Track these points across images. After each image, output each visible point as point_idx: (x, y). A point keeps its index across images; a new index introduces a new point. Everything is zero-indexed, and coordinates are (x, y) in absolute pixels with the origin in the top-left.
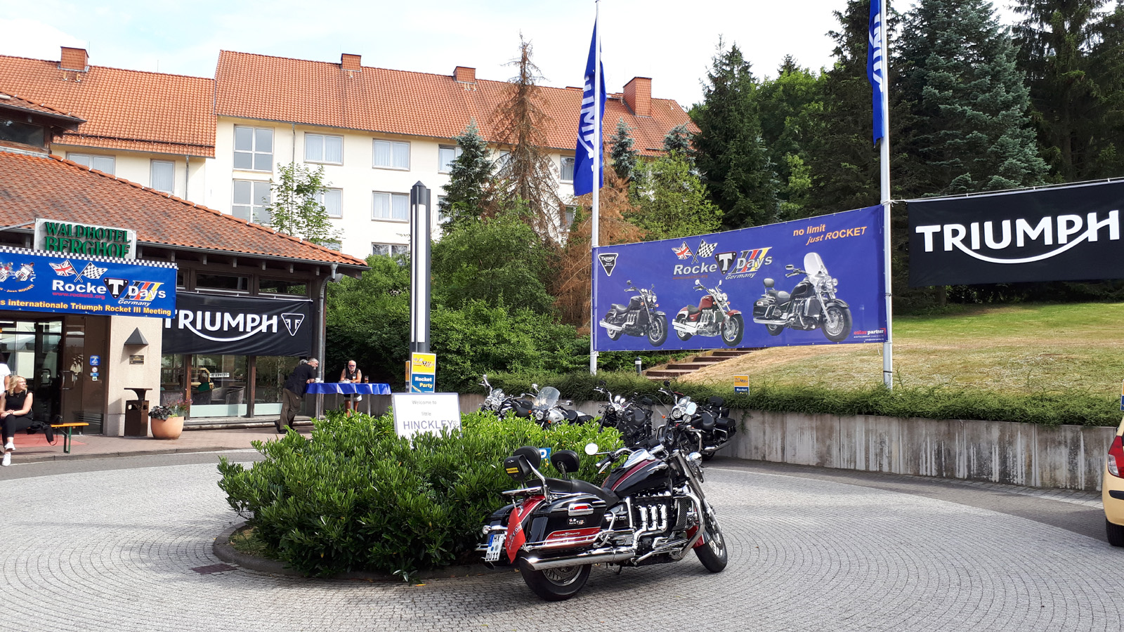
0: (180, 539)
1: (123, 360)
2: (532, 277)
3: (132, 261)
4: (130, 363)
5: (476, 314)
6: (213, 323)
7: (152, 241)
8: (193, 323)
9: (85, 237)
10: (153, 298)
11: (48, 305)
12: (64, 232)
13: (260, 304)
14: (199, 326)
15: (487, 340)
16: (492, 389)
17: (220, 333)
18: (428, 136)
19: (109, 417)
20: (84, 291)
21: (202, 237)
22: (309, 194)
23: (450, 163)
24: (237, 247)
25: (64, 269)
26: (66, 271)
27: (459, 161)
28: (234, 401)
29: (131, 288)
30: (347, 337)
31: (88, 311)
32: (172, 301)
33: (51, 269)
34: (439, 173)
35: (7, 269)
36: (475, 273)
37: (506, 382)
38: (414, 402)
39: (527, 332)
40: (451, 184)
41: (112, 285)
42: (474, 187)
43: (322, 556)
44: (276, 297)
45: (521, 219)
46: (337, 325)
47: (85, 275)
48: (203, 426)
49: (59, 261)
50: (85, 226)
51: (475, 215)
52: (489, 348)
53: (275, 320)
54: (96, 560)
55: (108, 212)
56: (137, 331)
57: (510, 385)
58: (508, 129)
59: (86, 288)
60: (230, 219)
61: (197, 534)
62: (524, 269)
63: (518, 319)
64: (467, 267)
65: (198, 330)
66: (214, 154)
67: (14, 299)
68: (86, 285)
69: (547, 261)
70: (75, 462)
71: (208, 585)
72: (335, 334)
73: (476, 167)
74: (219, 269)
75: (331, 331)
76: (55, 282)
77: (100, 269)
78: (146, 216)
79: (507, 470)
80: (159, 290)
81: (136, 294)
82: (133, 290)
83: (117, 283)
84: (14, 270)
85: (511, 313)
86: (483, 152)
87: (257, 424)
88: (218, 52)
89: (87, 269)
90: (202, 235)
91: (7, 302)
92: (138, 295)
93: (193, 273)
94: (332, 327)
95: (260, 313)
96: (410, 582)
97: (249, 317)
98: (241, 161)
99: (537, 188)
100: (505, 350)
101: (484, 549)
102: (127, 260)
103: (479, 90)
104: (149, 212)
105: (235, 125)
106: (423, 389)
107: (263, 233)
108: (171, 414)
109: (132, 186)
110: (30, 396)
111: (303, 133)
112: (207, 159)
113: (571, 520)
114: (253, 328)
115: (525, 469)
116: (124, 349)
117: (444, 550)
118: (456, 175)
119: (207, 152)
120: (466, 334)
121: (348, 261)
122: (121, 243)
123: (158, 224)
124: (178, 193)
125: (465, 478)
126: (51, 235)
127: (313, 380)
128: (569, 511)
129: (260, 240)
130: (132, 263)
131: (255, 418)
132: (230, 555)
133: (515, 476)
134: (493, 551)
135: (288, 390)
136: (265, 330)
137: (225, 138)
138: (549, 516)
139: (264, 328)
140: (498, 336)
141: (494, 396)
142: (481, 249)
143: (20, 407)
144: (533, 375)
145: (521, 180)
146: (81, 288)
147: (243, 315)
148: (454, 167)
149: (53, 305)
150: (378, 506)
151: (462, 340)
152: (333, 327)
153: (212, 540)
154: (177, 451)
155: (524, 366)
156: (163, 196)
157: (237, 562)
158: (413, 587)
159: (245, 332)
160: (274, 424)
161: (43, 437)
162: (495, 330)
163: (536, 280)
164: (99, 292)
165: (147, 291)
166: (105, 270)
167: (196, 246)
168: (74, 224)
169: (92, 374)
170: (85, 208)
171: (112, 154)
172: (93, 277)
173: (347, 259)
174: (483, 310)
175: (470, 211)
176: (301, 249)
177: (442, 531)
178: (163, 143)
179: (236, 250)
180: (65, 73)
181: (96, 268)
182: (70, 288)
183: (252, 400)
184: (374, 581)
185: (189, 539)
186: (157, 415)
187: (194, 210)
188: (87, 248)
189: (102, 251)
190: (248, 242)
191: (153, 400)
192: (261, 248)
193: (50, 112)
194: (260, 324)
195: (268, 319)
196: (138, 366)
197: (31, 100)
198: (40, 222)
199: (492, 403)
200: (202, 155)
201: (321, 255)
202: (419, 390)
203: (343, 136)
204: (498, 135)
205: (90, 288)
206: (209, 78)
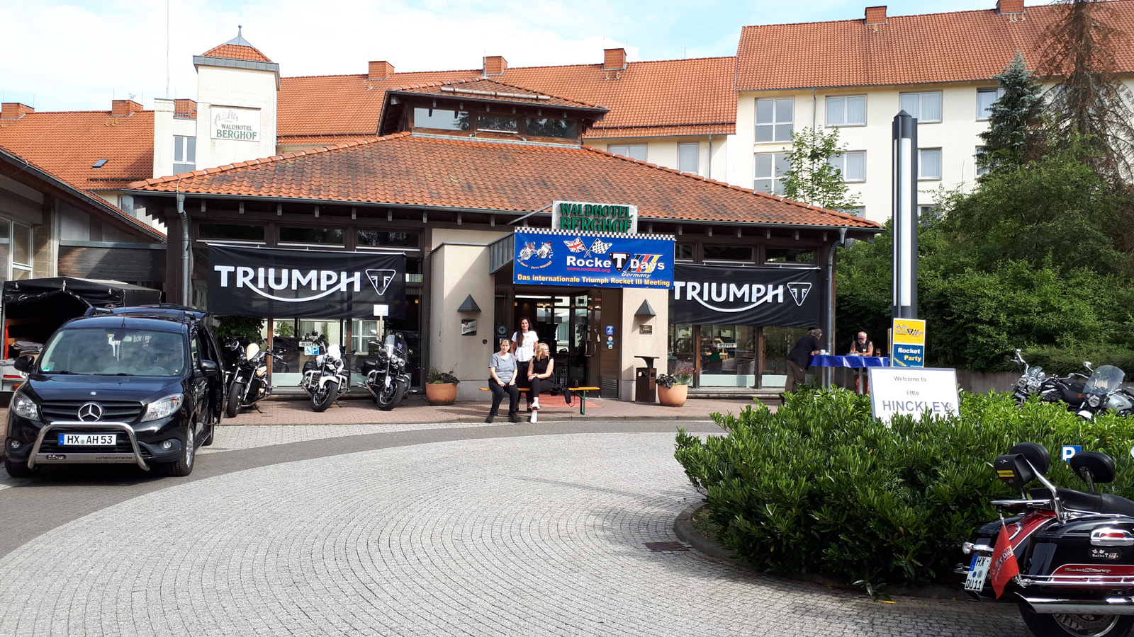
0: (648, 509)
1: (634, 330)
2: (1094, 230)
3: (634, 235)
4: (641, 333)
5: (1016, 278)
6: (719, 294)
7: (661, 217)
8: (701, 294)
9: (593, 215)
10: (653, 270)
11: (564, 280)
12: (576, 211)
13: (766, 274)
14: (706, 297)
15: (1029, 308)
16: (1028, 367)
17: (726, 304)
18: (964, 81)
19: (623, 382)
20: (592, 265)
21: (708, 209)
22: (824, 159)
23: (989, 108)
24: (742, 217)
25: (575, 246)
26: (578, 248)
27: (1001, 103)
28: (745, 371)
29: (632, 261)
30: (862, 307)
31: (596, 283)
32: (671, 272)
33: (565, 246)
34: (977, 121)
35: (531, 248)
36: (1016, 229)
37: (1054, 359)
38: (896, 378)
39: (1084, 298)
40: (991, 130)
41: (617, 259)
42: (1019, 130)
43: (772, 550)
44: (782, 265)
45: (1078, 159)
46: (851, 295)
47: (593, 250)
48: (711, 395)
49: (572, 238)
50: (593, 204)
51: (1020, 164)
52: (1032, 317)
53: (780, 290)
54: (563, 522)
55: (625, 193)
56: (645, 304)
57: (1059, 363)
58: (1060, 54)
59: (594, 263)
60: (737, 190)
61: (666, 505)
62: (1081, 221)
63: (1072, 282)
64: (1005, 222)
65: (705, 302)
66: (735, 130)
67: (537, 275)
68: (594, 260)
69: (1117, 209)
70: (587, 423)
71: (653, 566)
72: (849, 304)
73: (1022, 107)
74: (724, 240)
75: (845, 301)
76: (569, 258)
77: (606, 245)
78: (658, 194)
79: (998, 472)
80: (658, 262)
81: (637, 267)
82: (635, 263)
83: (620, 257)
84: (535, 249)
85: (1064, 274)
86: (1032, 89)
87: (764, 395)
88: (740, 30)
89: (594, 245)
90: (709, 207)
91: (531, 278)
92: (639, 267)
93: (700, 245)
94: (846, 296)
95: (766, 283)
96: (876, 596)
97: (755, 287)
98: (762, 134)
99: (1101, 121)
100: (1053, 320)
101: (966, 572)
102: (629, 234)
103: (1029, 19)
104: (661, 190)
105: (756, 99)
106: (909, 363)
107: (769, 201)
108: (676, 382)
109: (648, 166)
110: (552, 361)
111: (824, 97)
112: (728, 136)
113: (1095, 551)
114: (759, 299)
115: (1024, 474)
116: (635, 319)
117: (919, 564)
118: (995, 120)
119: (729, 129)
120: (1001, 301)
121: (858, 224)
122: (624, 219)
123: (669, 200)
124: (702, 173)
125: (947, 477)
126: (565, 216)
127: (818, 352)
128: (1092, 537)
129: (766, 208)
130: (634, 237)
131: (763, 390)
132: (685, 533)
133: (1011, 481)
134: (976, 577)
135: (791, 362)
136: (770, 300)
137: (746, 115)
138: (1057, 541)
139: (769, 298)
140: (1043, 303)
141: (1030, 375)
142: (1022, 201)
143: (544, 372)
144: (1092, 351)
145: (1078, 112)
146: (590, 263)
147: (748, 285)
148: (994, 110)
149: (567, 279)
150: (834, 500)
151: (996, 308)
152: (848, 297)
153: (677, 514)
154: (678, 418)
155: (1079, 339)
156: (676, 174)
157: (691, 542)
158: (879, 603)
159: (750, 302)
160: (778, 396)
161: (562, 399)
162: (1040, 296)
163: (1100, 234)
164: (605, 266)
165: (647, 264)
166: (610, 245)
167: (701, 219)
168: (584, 204)
169: (608, 343)
170: (606, 191)
171: (645, 141)
172: (600, 253)
173: (857, 221)
174: (1024, 273)
175: (1014, 158)
176: (808, 214)
177: (917, 539)
178: (688, 125)
179: (741, 221)
180: (607, 73)
181: (602, 244)
182: (581, 263)
183: (760, 372)
184: (834, 588)
185: (656, 510)
186: (665, 382)
187: (703, 184)
188: (595, 225)
189: (607, 227)
190: (753, 211)
191: (661, 368)
192: (766, 216)
193: (581, 106)
194: (766, 294)
195: (774, 289)
196: (647, 336)
197: (567, 98)
198: (556, 204)
199: (1028, 384)
200: (724, 133)
201: (829, 219)
202: (903, 364)
203: (866, 94)
204: (1046, 62)
205: (598, 263)
206: (731, 56)
